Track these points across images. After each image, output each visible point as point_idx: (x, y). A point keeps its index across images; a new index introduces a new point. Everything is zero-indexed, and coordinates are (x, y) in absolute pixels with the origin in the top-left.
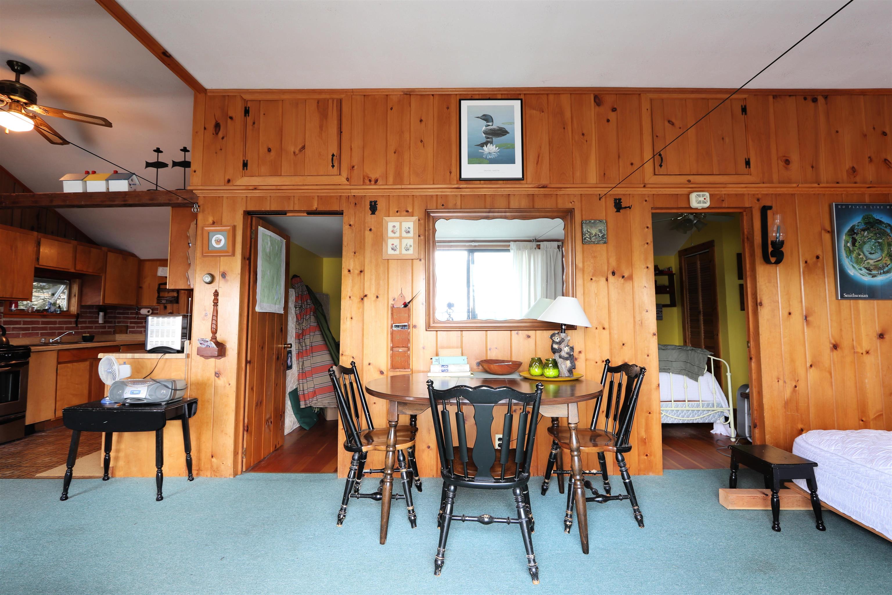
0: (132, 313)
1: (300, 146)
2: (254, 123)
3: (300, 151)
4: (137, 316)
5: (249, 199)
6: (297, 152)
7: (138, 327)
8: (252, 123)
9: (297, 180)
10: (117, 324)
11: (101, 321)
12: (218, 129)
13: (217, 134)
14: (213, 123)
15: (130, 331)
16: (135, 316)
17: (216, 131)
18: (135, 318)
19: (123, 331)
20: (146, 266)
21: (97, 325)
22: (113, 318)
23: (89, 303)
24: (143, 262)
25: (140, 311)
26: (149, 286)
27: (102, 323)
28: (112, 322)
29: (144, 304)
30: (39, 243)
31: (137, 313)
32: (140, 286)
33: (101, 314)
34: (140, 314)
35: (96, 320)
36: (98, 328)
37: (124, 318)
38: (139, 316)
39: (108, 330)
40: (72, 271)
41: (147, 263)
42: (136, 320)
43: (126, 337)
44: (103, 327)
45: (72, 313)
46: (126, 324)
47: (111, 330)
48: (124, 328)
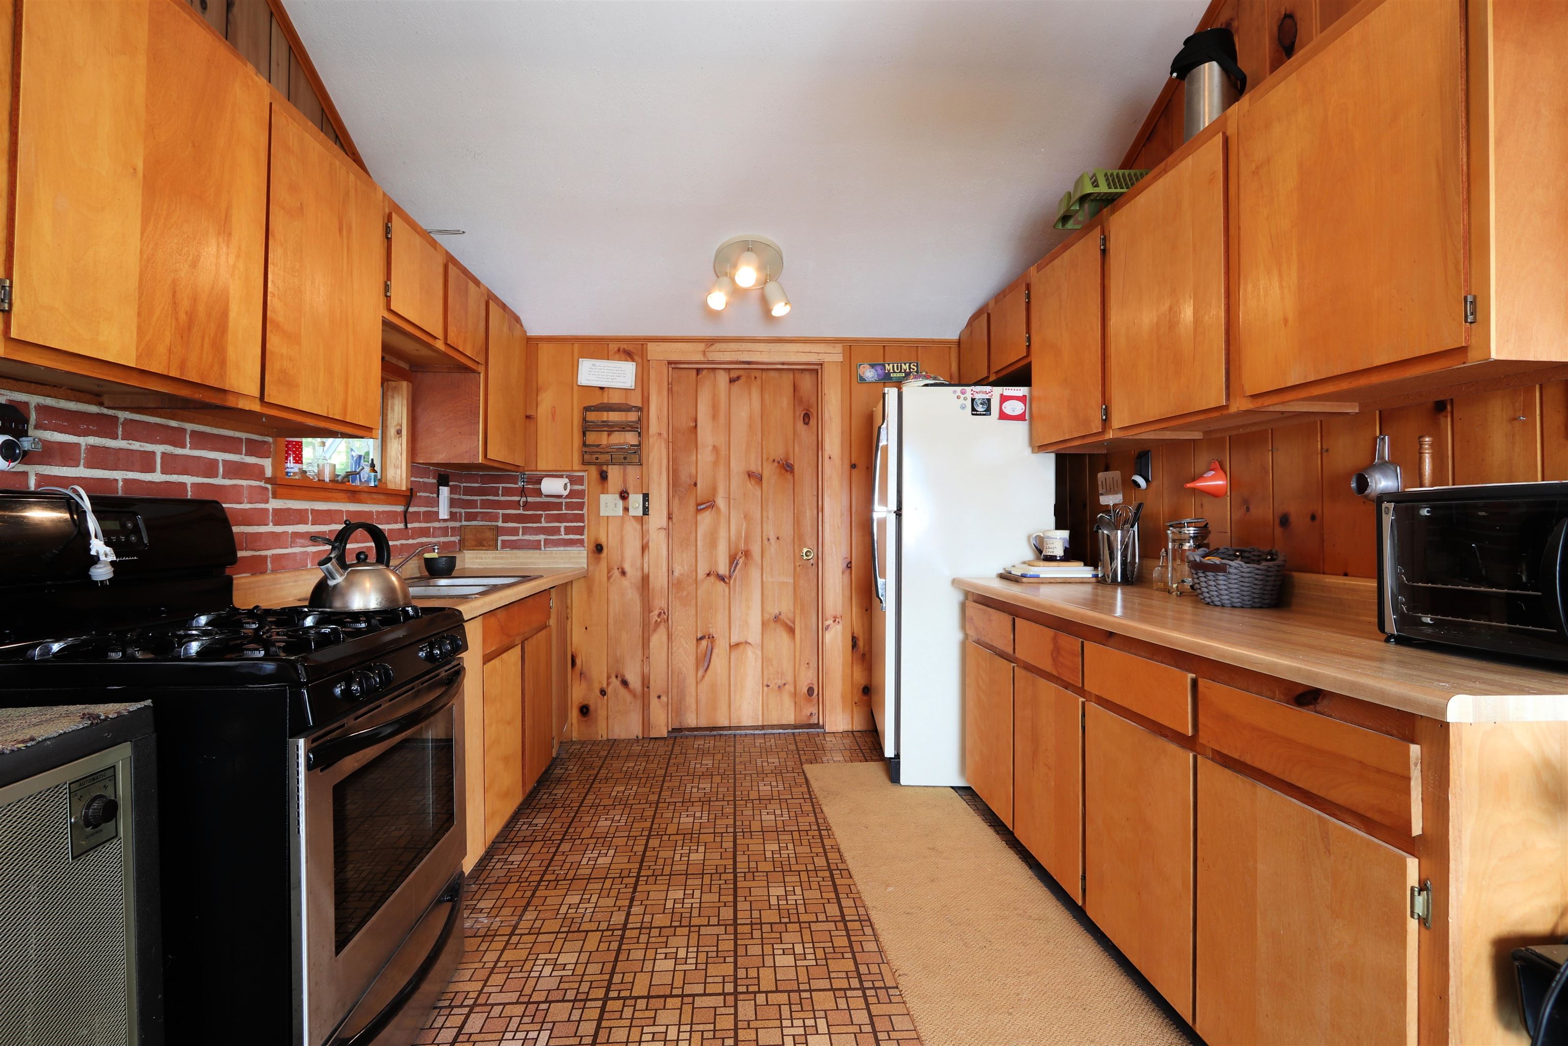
0: (507, 492)
4: (524, 499)
7: (526, 531)
10: (464, 523)
11: (444, 512)
15: (503, 541)
16: (517, 498)
18: (516, 505)
19: (485, 541)
20: (545, 354)
21: (436, 525)
22: (472, 504)
23: (440, 458)
24: (532, 344)
25: (537, 486)
26: (554, 415)
27: (445, 520)
28: (470, 517)
29: (543, 465)
30: (387, 230)
31: (523, 492)
32: (528, 414)
33: (445, 491)
34: (539, 493)
35: (435, 509)
36: (437, 532)
37: (485, 504)
38: (530, 499)
39: (453, 539)
40: (440, 345)
41: (544, 348)
42: (521, 512)
43: (495, 558)
44: (445, 531)
45: (391, 486)
46: (494, 523)
47: (456, 539)
48: (489, 534)
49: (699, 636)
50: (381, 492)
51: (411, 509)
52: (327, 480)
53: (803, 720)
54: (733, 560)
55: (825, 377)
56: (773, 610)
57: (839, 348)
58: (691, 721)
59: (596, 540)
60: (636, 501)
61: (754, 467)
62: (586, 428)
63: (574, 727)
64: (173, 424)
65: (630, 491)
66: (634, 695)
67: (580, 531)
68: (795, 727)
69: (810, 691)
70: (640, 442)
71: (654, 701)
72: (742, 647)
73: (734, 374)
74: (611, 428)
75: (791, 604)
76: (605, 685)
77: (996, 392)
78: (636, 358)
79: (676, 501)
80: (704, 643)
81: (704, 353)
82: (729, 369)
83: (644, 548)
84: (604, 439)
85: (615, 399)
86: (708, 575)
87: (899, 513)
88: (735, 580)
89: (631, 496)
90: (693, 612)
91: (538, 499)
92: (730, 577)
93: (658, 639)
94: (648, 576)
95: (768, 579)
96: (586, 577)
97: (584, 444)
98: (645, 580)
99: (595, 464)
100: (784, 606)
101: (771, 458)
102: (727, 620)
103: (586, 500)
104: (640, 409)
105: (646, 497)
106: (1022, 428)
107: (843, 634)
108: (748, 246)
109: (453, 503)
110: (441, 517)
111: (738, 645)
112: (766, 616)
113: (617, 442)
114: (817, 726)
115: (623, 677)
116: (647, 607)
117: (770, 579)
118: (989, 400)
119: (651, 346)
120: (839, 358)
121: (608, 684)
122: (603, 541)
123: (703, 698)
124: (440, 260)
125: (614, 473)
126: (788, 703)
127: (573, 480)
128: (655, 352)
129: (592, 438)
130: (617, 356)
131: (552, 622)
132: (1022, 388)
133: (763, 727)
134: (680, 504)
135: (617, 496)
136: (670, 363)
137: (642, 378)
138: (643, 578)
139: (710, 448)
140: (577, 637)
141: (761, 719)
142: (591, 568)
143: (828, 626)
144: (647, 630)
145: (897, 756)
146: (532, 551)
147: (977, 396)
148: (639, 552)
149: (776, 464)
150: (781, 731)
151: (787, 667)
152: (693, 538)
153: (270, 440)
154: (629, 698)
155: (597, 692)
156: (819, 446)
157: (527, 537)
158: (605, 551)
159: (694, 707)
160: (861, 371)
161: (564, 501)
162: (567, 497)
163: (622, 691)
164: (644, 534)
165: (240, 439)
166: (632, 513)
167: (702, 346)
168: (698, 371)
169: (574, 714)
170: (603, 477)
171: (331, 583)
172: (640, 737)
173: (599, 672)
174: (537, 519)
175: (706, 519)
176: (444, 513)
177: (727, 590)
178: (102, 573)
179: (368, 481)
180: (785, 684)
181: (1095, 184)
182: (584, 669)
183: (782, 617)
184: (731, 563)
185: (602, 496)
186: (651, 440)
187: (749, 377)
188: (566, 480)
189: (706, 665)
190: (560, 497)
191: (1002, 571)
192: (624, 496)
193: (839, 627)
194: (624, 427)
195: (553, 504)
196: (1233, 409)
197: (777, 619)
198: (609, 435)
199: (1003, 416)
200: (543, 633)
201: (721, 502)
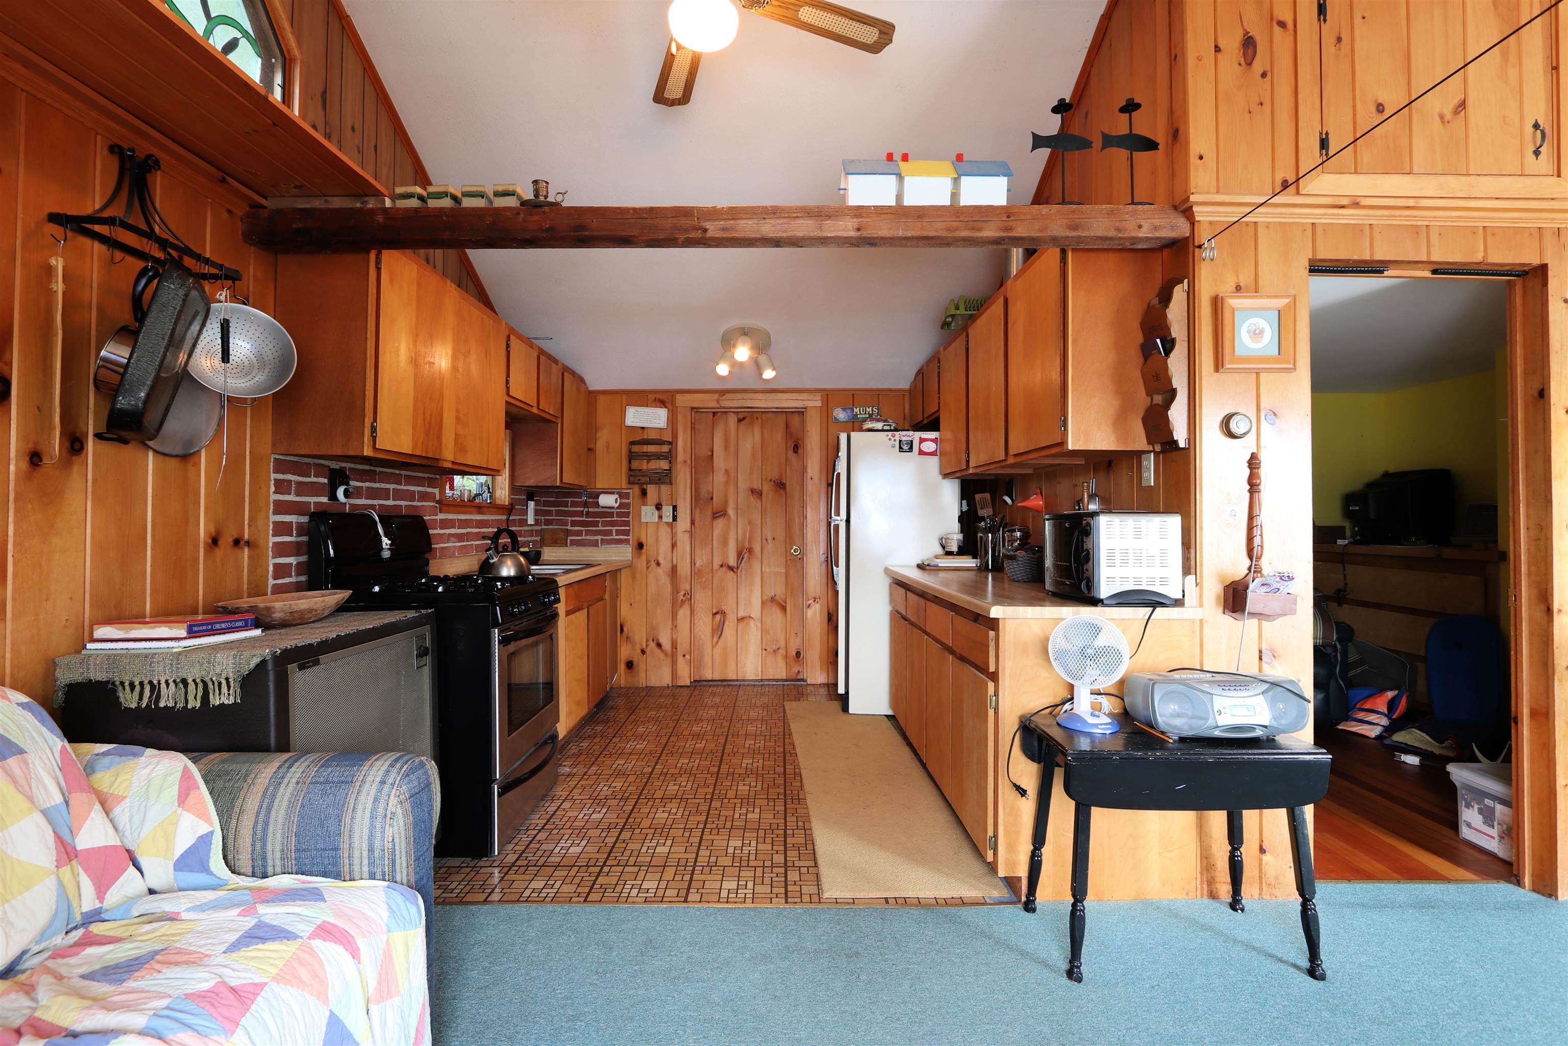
0: (574, 504)
1: (1456, 101)
2: (1339, 39)
3: (1456, 112)
4: (586, 509)
5: (1319, 231)
6: (1448, 116)
7: (588, 533)
8: (1333, 40)
9: (1455, 185)
10: (544, 527)
11: (531, 519)
12: (1250, 52)
13: (1249, 64)
14: (1239, 37)
15: (571, 540)
16: (582, 509)
17: (1245, 55)
18: (581, 514)
19: (558, 541)
20: (602, 403)
21: (526, 528)
22: (549, 513)
23: (531, 482)
24: (593, 395)
25: (595, 500)
26: (608, 447)
27: (531, 525)
28: (548, 522)
29: (600, 485)
30: (508, 346)
31: (585, 504)
32: (589, 447)
33: (531, 504)
34: (597, 505)
35: (525, 517)
36: (527, 534)
37: (559, 513)
38: (590, 510)
39: (536, 538)
40: (535, 410)
41: (601, 399)
42: (584, 519)
43: (565, 553)
44: (531, 533)
45: (498, 502)
46: (565, 527)
47: (538, 538)
48: (561, 535)
49: (715, 611)
50: (494, 507)
51: (511, 518)
52: (466, 500)
53: (792, 676)
54: (740, 555)
55: (808, 417)
56: (770, 593)
57: (818, 396)
58: (708, 675)
59: (638, 540)
60: (667, 511)
61: (756, 485)
62: (631, 456)
63: (621, 678)
64: (397, 472)
65: (663, 503)
66: (666, 654)
67: (627, 533)
68: (786, 680)
69: (798, 654)
70: (670, 467)
71: (680, 659)
72: (746, 621)
73: (741, 416)
74: (649, 457)
75: (784, 588)
76: (644, 646)
77: (917, 436)
78: (668, 405)
79: (698, 511)
80: (718, 617)
81: (718, 401)
82: (737, 412)
83: (674, 546)
84: (644, 465)
85: (653, 436)
86: (721, 566)
87: (848, 521)
88: (741, 570)
89: (664, 508)
90: (710, 593)
91: (596, 510)
92: (738, 568)
93: (683, 613)
94: (676, 567)
95: (766, 569)
96: (630, 566)
97: (630, 470)
98: (674, 569)
99: (638, 484)
100: (778, 589)
101: (769, 479)
102: (735, 600)
103: (631, 510)
104: (670, 443)
105: (675, 508)
106: (934, 461)
107: (821, 611)
108: (745, 332)
109: (537, 512)
110: (529, 523)
111: (743, 618)
112: (765, 598)
113: (653, 467)
114: (803, 680)
115: (658, 640)
116: (675, 590)
117: (768, 570)
118: (912, 441)
119: (679, 397)
120: (819, 404)
121: (647, 646)
122: (643, 540)
123: (717, 657)
124: (535, 354)
125: (651, 490)
126: (781, 663)
127: (622, 496)
128: (680, 400)
129: (635, 464)
130: (654, 403)
131: (607, 596)
132: (935, 433)
133: (762, 680)
134: (701, 513)
135: (654, 507)
136: (692, 408)
137: (672, 420)
138: (672, 568)
139: (723, 471)
140: (624, 611)
141: (760, 674)
142: (634, 561)
143: (809, 605)
144: (675, 606)
145: (847, 693)
146: (592, 548)
147: (903, 439)
148: (670, 549)
149: (772, 483)
150: (774, 683)
151: (781, 637)
152: (710, 538)
153: (438, 477)
154: (662, 656)
155: (639, 651)
156: (804, 470)
157: (588, 537)
158: (645, 548)
159: (710, 664)
160: (835, 413)
161: (615, 511)
162: (618, 508)
163: (657, 650)
164: (673, 535)
165: (424, 478)
166: (665, 519)
167: (716, 396)
168: (714, 414)
169: (622, 667)
170: (644, 493)
171: (492, 561)
172: (670, 685)
173: (640, 636)
174: (596, 524)
175: (719, 524)
176: (531, 521)
177: (735, 577)
178: (386, 554)
179: (487, 500)
180: (778, 649)
181: (957, 308)
182: (630, 634)
183: (777, 598)
184: (739, 556)
185: (643, 508)
186: (678, 466)
187: (752, 417)
188: (617, 496)
189: (720, 633)
190: (612, 508)
191: (920, 563)
192: (659, 507)
193: (818, 606)
194: (659, 456)
195: (607, 513)
196: (1008, 462)
197: (773, 599)
198: (648, 462)
199: (921, 453)
200: (601, 603)
201: (731, 512)
